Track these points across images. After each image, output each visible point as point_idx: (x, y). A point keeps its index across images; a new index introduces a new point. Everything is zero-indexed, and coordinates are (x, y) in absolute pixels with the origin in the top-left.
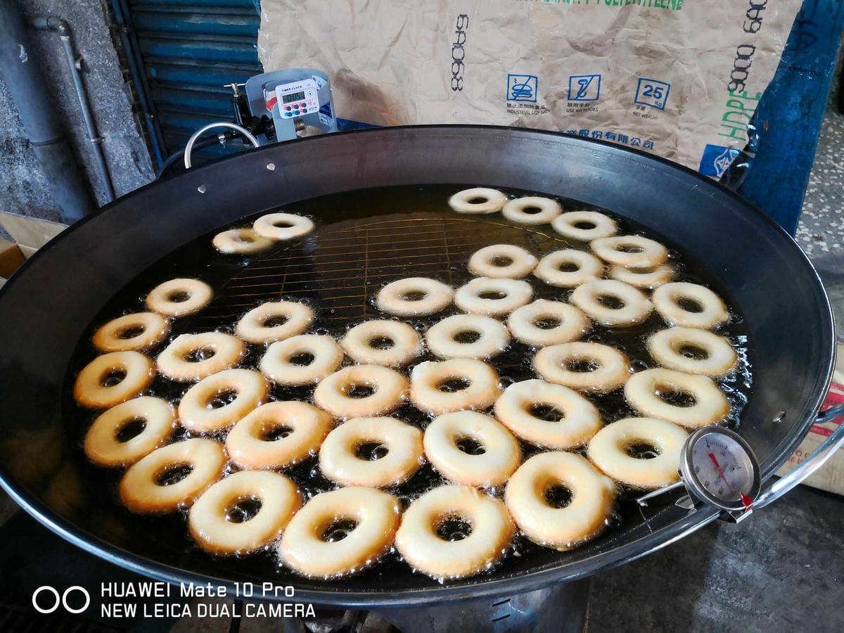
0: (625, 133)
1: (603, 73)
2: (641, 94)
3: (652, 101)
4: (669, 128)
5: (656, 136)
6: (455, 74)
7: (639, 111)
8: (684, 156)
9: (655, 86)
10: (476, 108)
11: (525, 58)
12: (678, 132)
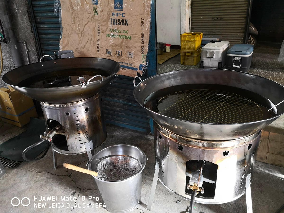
0: (127, 63)
1: (122, 51)
2: (129, 55)
3: (130, 56)
4: (134, 61)
5: (132, 63)
6: (98, 49)
7: (129, 58)
8: (136, 66)
9: (130, 53)
10: (102, 56)
11: (109, 47)
12: (135, 62)
